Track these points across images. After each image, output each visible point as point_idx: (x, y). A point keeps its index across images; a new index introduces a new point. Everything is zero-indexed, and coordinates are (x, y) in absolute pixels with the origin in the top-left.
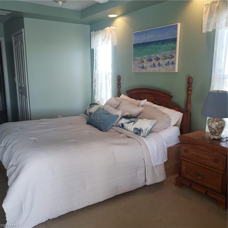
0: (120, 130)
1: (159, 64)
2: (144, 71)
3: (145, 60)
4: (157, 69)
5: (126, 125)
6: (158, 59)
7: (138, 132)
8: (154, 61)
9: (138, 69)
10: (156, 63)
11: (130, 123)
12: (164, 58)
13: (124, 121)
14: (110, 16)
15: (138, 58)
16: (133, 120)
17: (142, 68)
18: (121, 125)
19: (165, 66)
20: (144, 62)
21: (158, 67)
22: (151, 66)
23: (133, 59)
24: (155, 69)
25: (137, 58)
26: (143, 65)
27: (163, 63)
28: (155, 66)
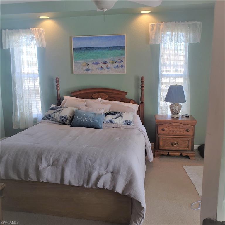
1: (107, 67)
2: (89, 73)
3: (90, 63)
4: (105, 71)
6: (106, 63)
8: (101, 64)
10: (104, 66)
11: (118, 118)
12: (113, 62)
14: (41, 17)
15: (81, 61)
17: (87, 70)
18: (109, 121)
19: (114, 69)
20: (89, 65)
22: (98, 69)
23: (74, 62)
24: (103, 71)
25: (79, 61)
26: (88, 67)
27: (111, 66)
28: (103, 69)
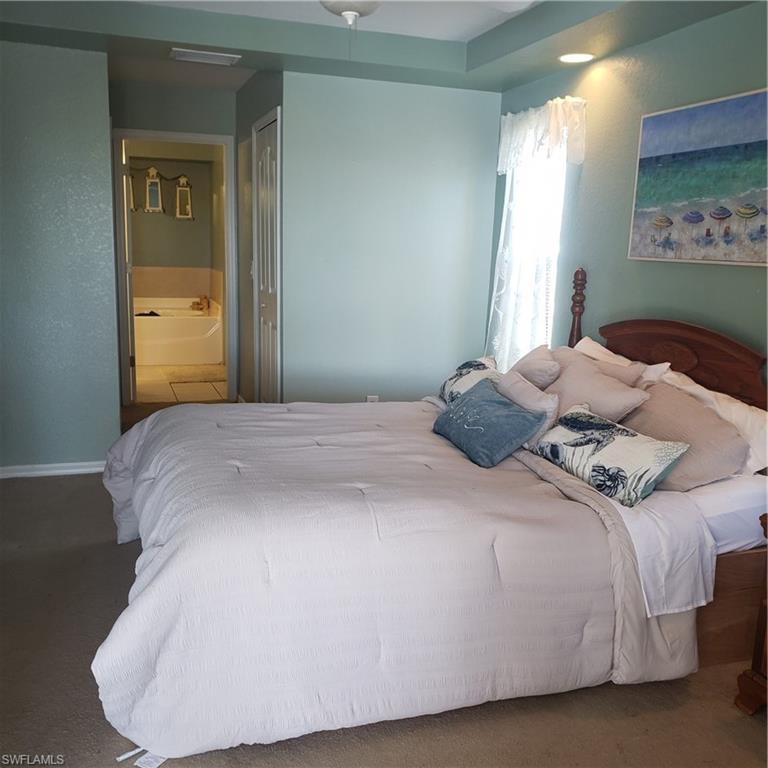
0: (544, 466)
1: (727, 234)
2: (670, 254)
3: (677, 219)
4: (719, 252)
5: (567, 453)
6: (723, 215)
7: (608, 483)
8: (708, 222)
9: (651, 249)
10: (718, 230)
11: (582, 444)
12: (749, 212)
13: (561, 436)
14: (569, 59)
15: (651, 209)
16: (597, 435)
17: (664, 247)
18: (548, 450)
19: (747, 242)
20: (672, 223)
21: (722, 244)
22: (697, 242)
23: (635, 212)
24: (711, 251)
25: (648, 207)
26: (670, 234)
27: (742, 229)
28: (711, 242)
